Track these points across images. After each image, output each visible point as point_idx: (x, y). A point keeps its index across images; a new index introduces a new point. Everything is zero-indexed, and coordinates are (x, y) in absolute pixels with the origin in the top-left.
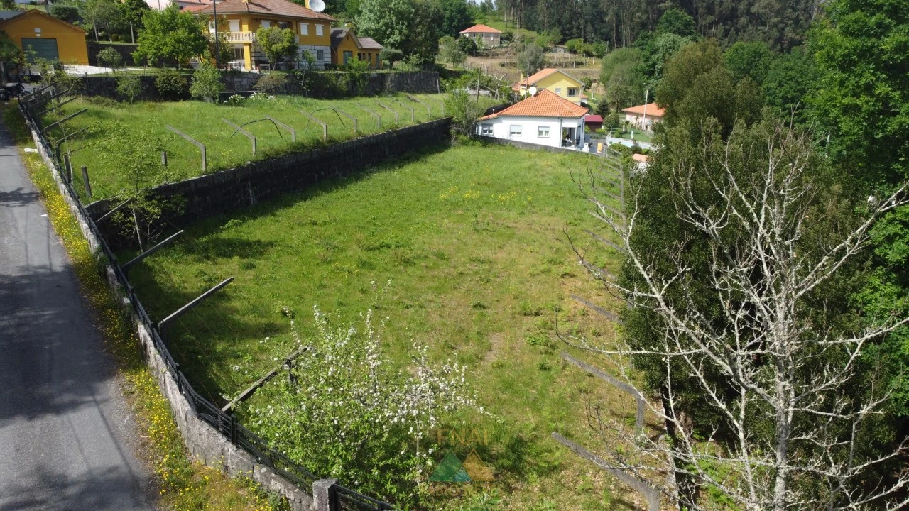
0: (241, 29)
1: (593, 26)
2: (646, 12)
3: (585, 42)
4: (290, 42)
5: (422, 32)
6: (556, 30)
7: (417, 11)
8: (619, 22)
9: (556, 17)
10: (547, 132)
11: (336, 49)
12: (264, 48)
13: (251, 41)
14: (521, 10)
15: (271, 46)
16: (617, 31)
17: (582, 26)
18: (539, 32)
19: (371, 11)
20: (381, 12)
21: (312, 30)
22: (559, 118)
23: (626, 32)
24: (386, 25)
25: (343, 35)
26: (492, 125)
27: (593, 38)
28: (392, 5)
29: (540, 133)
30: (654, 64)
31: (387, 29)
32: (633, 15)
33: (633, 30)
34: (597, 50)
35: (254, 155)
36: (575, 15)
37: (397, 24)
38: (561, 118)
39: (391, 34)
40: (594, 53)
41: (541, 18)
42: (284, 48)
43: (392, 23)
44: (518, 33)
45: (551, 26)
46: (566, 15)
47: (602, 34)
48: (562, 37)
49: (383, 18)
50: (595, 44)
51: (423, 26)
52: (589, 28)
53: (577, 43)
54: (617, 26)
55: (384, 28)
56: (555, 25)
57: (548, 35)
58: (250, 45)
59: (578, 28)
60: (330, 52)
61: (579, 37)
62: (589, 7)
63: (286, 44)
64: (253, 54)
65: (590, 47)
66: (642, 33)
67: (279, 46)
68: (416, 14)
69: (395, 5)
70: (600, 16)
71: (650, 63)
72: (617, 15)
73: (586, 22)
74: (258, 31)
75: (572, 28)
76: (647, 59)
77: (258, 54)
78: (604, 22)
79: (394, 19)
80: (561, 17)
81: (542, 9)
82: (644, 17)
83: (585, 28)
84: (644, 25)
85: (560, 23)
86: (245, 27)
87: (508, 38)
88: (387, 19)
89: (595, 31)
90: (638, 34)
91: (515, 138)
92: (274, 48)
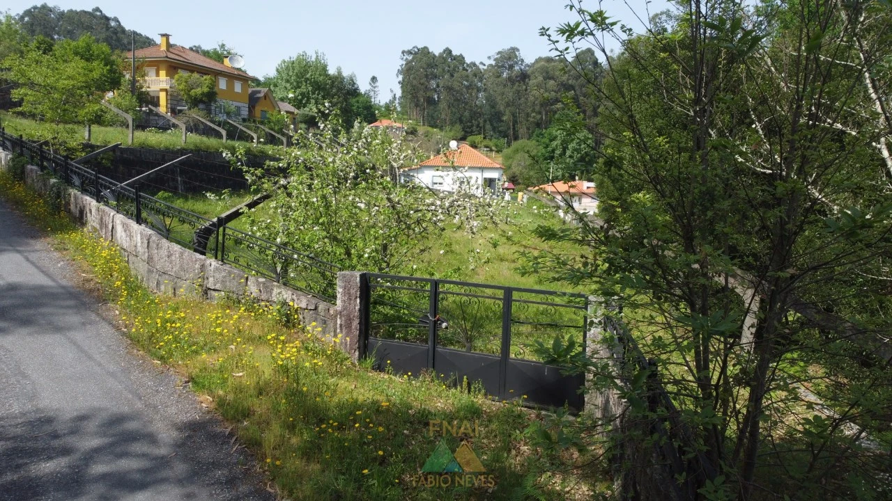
0: (158, 75)
1: (492, 125)
2: (540, 113)
3: (484, 138)
4: (209, 88)
5: (337, 103)
6: (458, 127)
7: (333, 82)
8: (515, 122)
9: (458, 115)
11: (254, 107)
12: (183, 93)
13: (168, 87)
14: (424, 109)
15: (189, 91)
16: (514, 129)
17: (481, 125)
18: (441, 129)
19: (287, 81)
20: (298, 82)
21: (230, 86)
22: (480, 168)
23: (522, 130)
24: (303, 94)
25: (262, 95)
27: (492, 136)
28: (308, 76)
30: (553, 151)
31: (303, 98)
32: (528, 115)
33: (528, 129)
34: (496, 146)
35: (183, 144)
36: (475, 115)
37: (314, 93)
38: (482, 169)
39: (307, 103)
40: (493, 148)
41: (443, 116)
42: (203, 94)
43: (308, 93)
44: (421, 130)
45: (452, 124)
46: (467, 114)
47: (500, 132)
48: (463, 133)
49: (299, 87)
50: (494, 140)
51: (339, 97)
52: (488, 126)
53: (478, 138)
54: (514, 125)
55: (300, 97)
56: (456, 123)
57: (450, 131)
58: (166, 91)
59: (478, 126)
60: (247, 109)
61: (480, 134)
62: (488, 107)
63: (206, 90)
64: (169, 102)
65: (491, 144)
66: (537, 131)
67: (199, 91)
68: (332, 86)
69: (311, 75)
70: (497, 116)
71: (550, 149)
72: (514, 115)
73: (485, 121)
74: (176, 77)
75: (472, 126)
76: (547, 146)
77: (175, 103)
78: (503, 121)
79: (310, 88)
80: (462, 116)
81: (444, 108)
82: (539, 117)
83: (484, 126)
84: (538, 125)
85: (461, 121)
86: (163, 73)
87: (413, 132)
88: (303, 89)
89: (494, 129)
90: (533, 132)
92: (193, 92)
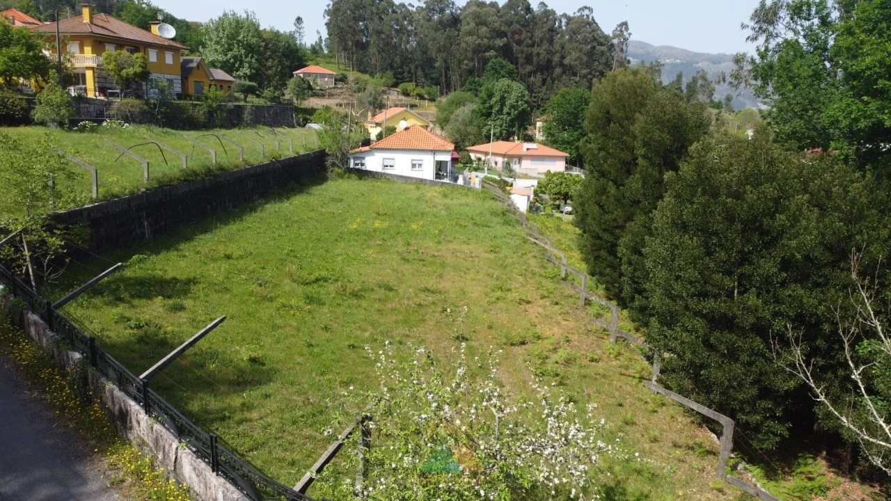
0: (82, 51)
1: (423, 71)
2: (472, 60)
3: (416, 86)
4: (142, 67)
5: (272, 66)
6: (389, 73)
7: (267, 45)
8: (447, 69)
9: (388, 61)
10: (420, 165)
11: (186, 78)
12: (112, 73)
13: (95, 65)
14: (353, 53)
15: (120, 71)
16: (446, 76)
17: (413, 71)
18: (372, 75)
19: (217, 43)
20: (229, 44)
21: (161, 57)
22: (432, 151)
23: (455, 78)
24: (235, 57)
25: (194, 65)
26: (364, 158)
27: (424, 83)
28: (240, 38)
29: (414, 166)
30: (491, 107)
31: (235, 62)
32: (460, 62)
33: (461, 76)
34: (429, 94)
35: (145, 182)
36: (406, 60)
37: (247, 56)
38: (434, 152)
39: (239, 67)
40: (426, 96)
41: (373, 62)
42: (135, 74)
43: (241, 56)
44: (352, 75)
45: (383, 70)
46: (397, 59)
47: (432, 79)
48: (394, 80)
49: (231, 50)
50: (427, 88)
51: (274, 60)
52: (420, 73)
53: (410, 86)
54: (446, 72)
55: (232, 61)
56: (387, 69)
57: (381, 78)
58: (93, 68)
59: (409, 72)
60: (180, 81)
61: (411, 81)
62: (419, 53)
63: (139, 70)
64: (96, 79)
65: (423, 91)
66: (470, 79)
67: (131, 71)
68: (266, 47)
69: (244, 37)
70: (429, 62)
71: (487, 105)
72: (445, 61)
73: (417, 67)
74: (104, 54)
75: (403, 72)
76: (484, 103)
77: (103, 80)
78: (435, 68)
79: (243, 51)
80: (393, 61)
81: (374, 54)
82: (471, 64)
83: (416, 73)
84: (470, 72)
85: (392, 67)
86: (88, 50)
87: (342, 79)
88: (235, 51)
89: (426, 76)
90: (466, 80)
91: (389, 171)
92: (124, 73)
